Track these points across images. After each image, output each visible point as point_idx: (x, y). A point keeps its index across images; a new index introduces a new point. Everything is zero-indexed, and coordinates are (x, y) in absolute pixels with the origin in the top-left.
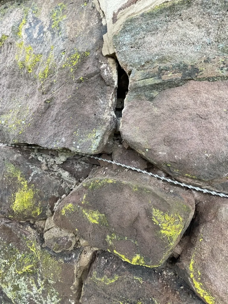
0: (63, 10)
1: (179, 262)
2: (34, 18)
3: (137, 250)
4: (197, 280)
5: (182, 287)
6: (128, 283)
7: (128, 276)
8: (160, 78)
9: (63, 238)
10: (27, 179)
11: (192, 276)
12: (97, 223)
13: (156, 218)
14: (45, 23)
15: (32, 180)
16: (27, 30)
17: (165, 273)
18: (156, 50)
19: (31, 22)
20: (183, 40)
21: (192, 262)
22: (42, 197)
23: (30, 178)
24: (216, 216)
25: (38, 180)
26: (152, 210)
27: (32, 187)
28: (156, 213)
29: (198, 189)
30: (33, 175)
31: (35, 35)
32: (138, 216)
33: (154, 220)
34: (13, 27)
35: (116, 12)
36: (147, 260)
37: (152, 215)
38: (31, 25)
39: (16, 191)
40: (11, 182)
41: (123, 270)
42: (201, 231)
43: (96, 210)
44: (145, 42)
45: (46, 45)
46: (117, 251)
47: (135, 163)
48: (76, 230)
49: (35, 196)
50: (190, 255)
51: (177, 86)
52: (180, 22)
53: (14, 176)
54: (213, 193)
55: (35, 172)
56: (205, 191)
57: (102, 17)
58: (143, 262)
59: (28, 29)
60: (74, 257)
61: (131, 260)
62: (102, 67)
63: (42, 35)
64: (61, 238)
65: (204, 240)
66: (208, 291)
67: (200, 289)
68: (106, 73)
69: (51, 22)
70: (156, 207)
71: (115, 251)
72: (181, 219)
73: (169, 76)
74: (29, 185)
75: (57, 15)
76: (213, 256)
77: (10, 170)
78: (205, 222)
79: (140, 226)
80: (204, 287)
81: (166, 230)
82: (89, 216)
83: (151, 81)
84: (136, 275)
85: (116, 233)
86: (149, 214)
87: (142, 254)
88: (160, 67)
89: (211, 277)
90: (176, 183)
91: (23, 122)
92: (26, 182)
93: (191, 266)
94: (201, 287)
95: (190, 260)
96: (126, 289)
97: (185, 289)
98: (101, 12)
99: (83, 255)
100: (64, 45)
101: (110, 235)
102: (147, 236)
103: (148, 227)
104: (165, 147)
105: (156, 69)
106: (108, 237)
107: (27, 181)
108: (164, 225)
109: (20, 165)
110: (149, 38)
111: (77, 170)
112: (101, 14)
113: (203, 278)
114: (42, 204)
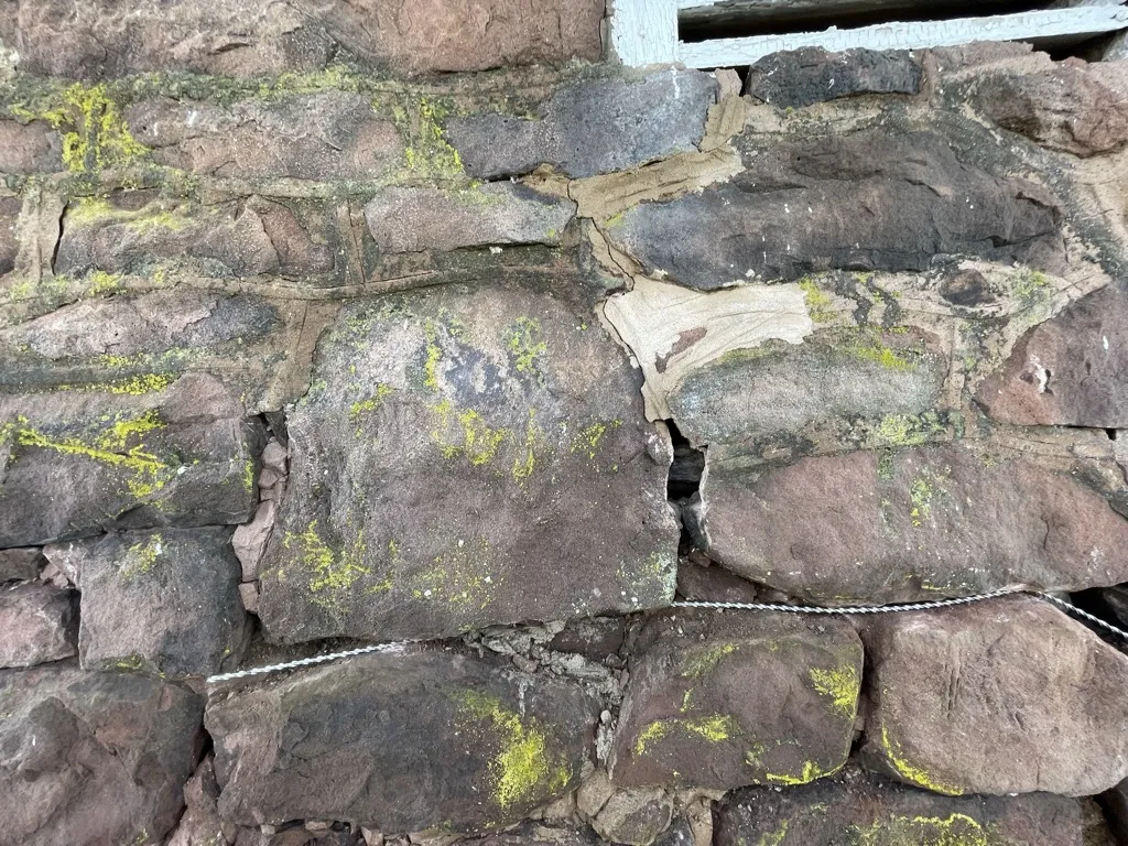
0: (533, 332)
1: (866, 743)
2: (463, 348)
3: (803, 754)
4: (899, 758)
5: (881, 786)
6: (805, 823)
7: (800, 813)
8: (761, 457)
9: (646, 808)
10: (516, 710)
11: (890, 755)
12: (724, 736)
13: (821, 683)
14: (496, 360)
15: (527, 707)
16: (450, 375)
17: (848, 776)
18: (743, 415)
19: (457, 355)
20: (779, 401)
21: (885, 733)
22: (566, 739)
23: (522, 705)
24: (893, 648)
25: (538, 702)
26: (809, 674)
27: (535, 725)
28: (817, 675)
29: (852, 610)
30: (523, 694)
31: (480, 387)
32: (791, 693)
33: (820, 688)
34: (408, 369)
35: (663, 357)
36: (823, 764)
37: (813, 682)
38: (457, 362)
39: (498, 750)
40: (479, 733)
41: (789, 806)
42: (881, 677)
43: (713, 714)
44: (723, 405)
45: (514, 408)
46: (773, 773)
47: (735, 592)
48: (675, 773)
49: (547, 742)
50: (878, 723)
51: (788, 465)
52: (770, 378)
53: (482, 717)
54: (875, 610)
55: (523, 685)
56: (863, 610)
57: (629, 354)
58: (818, 772)
59: (454, 371)
60: (682, 837)
61: (801, 778)
62: (650, 441)
63: (496, 386)
64: (645, 810)
65: (889, 689)
66: (916, 765)
67: (907, 769)
68: (657, 450)
69: (513, 359)
70: (813, 666)
71: (770, 776)
72: (853, 670)
73: (773, 452)
74: (525, 723)
75: (521, 343)
76: (907, 708)
77: (469, 706)
78: (882, 661)
79: (796, 710)
80: (912, 763)
81: (841, 697)
82: (706, 730)
83: (745, 461)
84: (813, 802)
85: (760, 742)
86: (807, 682)
87: (813, 759)
88: (755, 439)
89: (914, 741)
90: (819, 610)
91: (488, 579)
92: (515, 720)
93: (885, 740)
94: (907, 765)
95: (881, 731)
96: (804, 838)
97: (885, 785)
98: (623, 345)
99: (696, 825)
100: (562, 408)
101: (752, 750)
102: (811, 721)
103: (809, 705)
104: (795, 562)
105: (751, 442)
106: (751, 754)
107: (517, 715)
108: (837, 690)
109: (484, 683)
110: (729, 399)
111: (589, 641)
112: (626, 350)
113: (906, 749)
114: (570, 755)
